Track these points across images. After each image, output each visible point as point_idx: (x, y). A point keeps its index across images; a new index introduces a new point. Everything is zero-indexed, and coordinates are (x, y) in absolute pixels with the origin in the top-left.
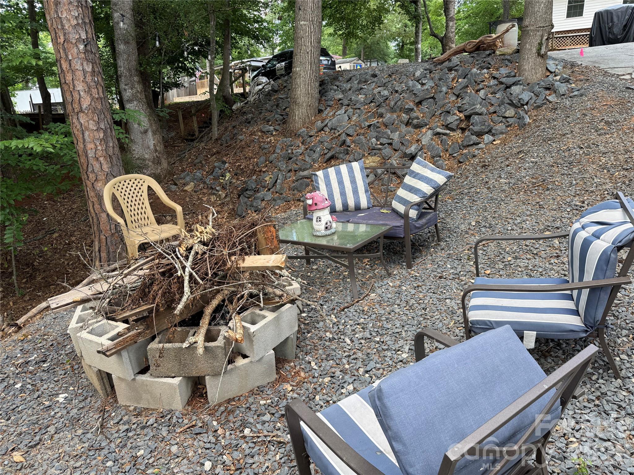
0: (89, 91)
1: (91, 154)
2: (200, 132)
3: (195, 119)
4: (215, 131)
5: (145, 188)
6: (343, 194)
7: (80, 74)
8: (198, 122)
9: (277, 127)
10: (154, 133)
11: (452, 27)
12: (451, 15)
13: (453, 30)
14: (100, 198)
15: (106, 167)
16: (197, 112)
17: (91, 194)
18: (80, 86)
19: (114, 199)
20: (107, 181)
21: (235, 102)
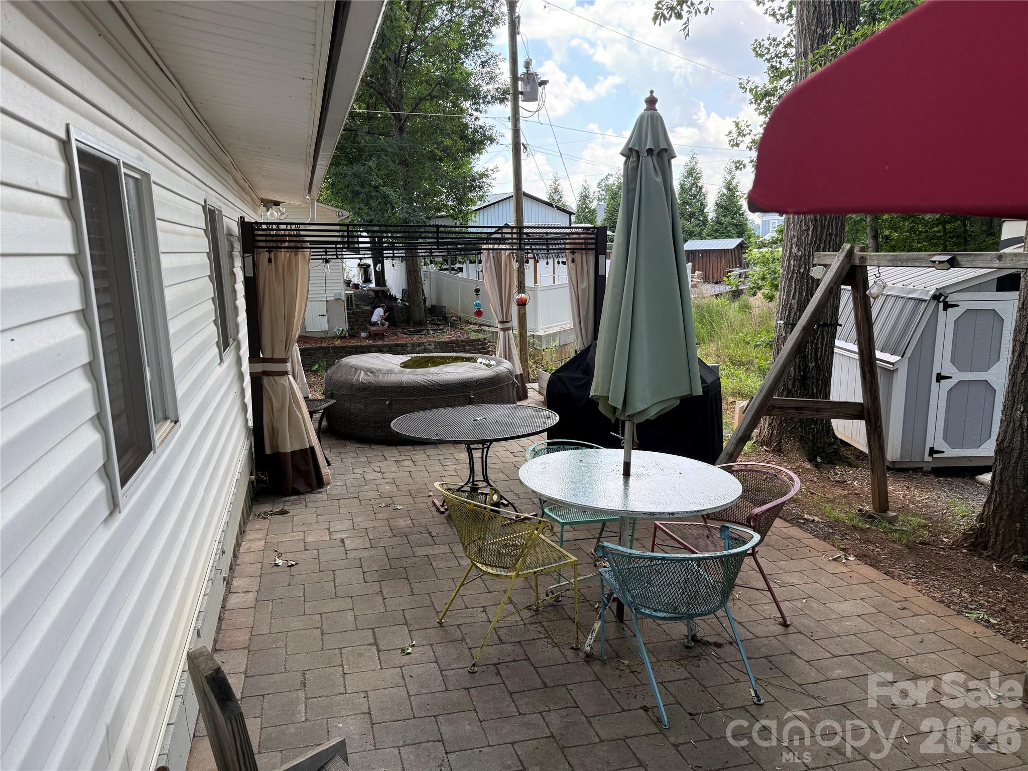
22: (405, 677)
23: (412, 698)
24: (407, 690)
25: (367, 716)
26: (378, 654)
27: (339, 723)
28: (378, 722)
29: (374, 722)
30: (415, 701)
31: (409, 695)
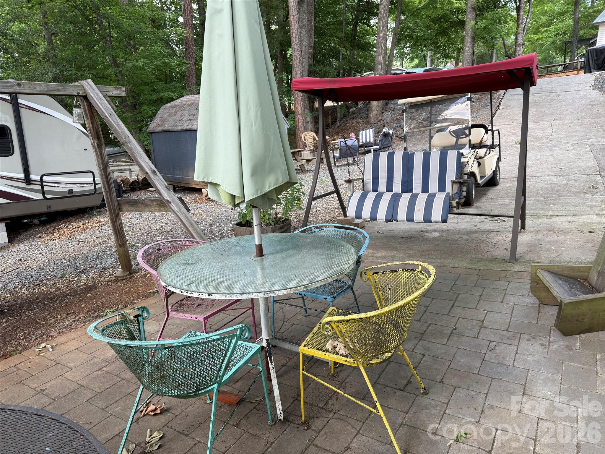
0: (301, 109)
1: (300, 126)
2: (332, 124)
3: (330, 117)
4: (338, 124)
5: (312, 136)
6: (366, 138)
7: (300, 105)
8: (332, 119)
9: (364, 120)
10: (311, 123)
11: (519, 51)
12: (519, 43)
13: (519, 53)
14: (301, 138)
15: (303, 129)
16: (332, 113)
17: (299, 137)
18: (299, 108)
19: (304, 138)
20: (303, 133)
21: (351, 108)
22: (480, 411)
23: (486, 392)
24: (486, 399)
25: (526, 392)
26: (492, 449)
27: (550, 395)
28: (520, 385)
29: (523, 386)
30: (485, 389)
31: (487, 395)
